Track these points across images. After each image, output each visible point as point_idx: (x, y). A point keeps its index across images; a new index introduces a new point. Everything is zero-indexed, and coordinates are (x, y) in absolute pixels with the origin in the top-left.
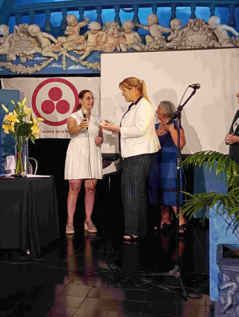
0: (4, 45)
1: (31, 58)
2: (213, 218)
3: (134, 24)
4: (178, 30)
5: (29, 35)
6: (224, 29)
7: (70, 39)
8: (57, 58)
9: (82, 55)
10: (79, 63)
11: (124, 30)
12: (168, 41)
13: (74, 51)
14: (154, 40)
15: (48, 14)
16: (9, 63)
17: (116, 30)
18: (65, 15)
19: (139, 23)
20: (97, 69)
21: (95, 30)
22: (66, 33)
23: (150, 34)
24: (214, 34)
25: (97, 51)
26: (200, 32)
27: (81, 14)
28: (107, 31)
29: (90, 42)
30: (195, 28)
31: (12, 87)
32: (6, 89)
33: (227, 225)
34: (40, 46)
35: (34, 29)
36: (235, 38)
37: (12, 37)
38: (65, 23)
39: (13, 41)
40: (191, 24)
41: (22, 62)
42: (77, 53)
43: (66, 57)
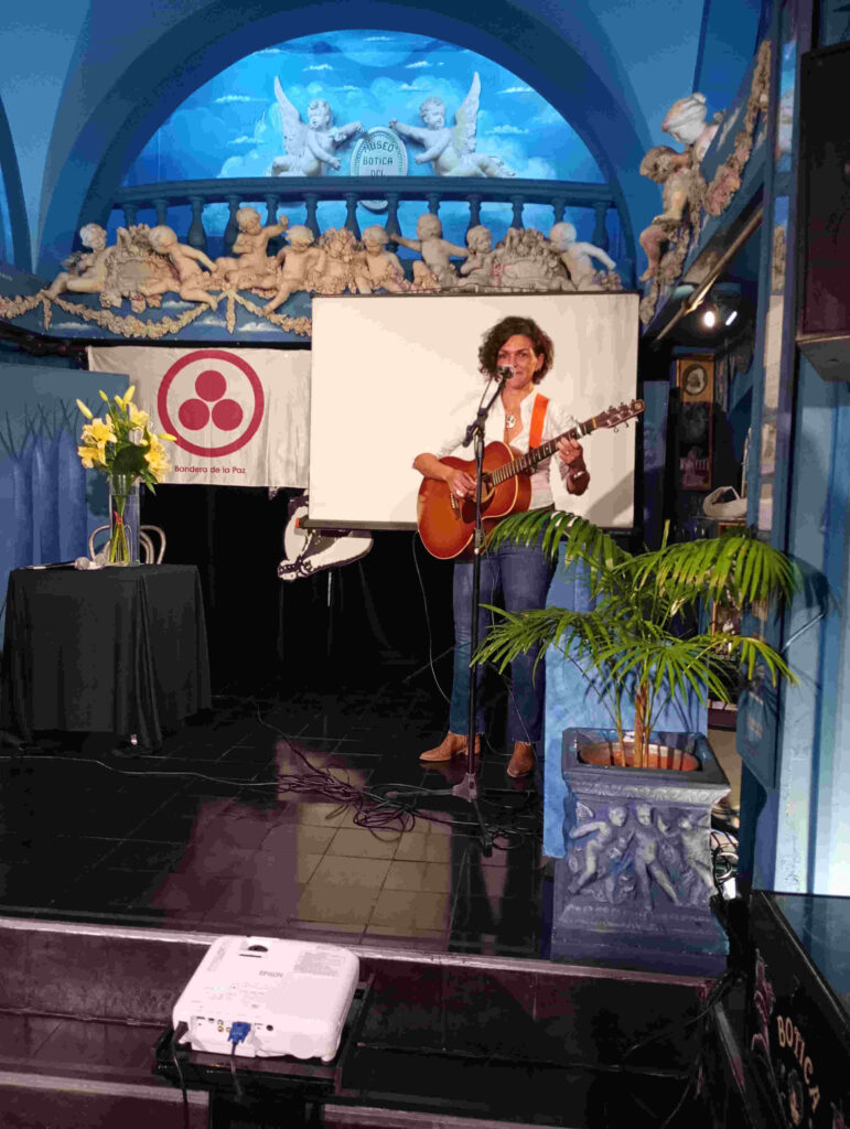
0: (93, 270)
1: (155, 303)
2: (555, 666)
3: (389, 234)
4: (484, 252)
5: (151, 251)
6: (584, 253)
7: (244, 262)
8: (214, 306)
9: (272, 299)
11: (365, 247)
12: (461, 276)
13: (254, 291)
14: (432, 273)
15: (196, 204)
16: (105, 313)
17: (348, 246)
18: (234, 209)
19: (400, 234)
20: (305, 333)
21: (301, 246)
22: (236, 249)
23: (423, 260)
24: (562, 264)
25: (304, 291)
26: (531, 258)
27: (272, 210)
28: (327, 248)
29: (289, 272)
30: (521, 248)
31: (111, 366)
32: (97, 370)
33: (586, 684)
34: (177, 275)
35: (162, 236)
36: (607, 274)
37: (113, 254)
38: (234, 228)
39: (115, 262)
40: (512, 239)
41: (136, 311)
42: (261, 294)
43: (236, 303)
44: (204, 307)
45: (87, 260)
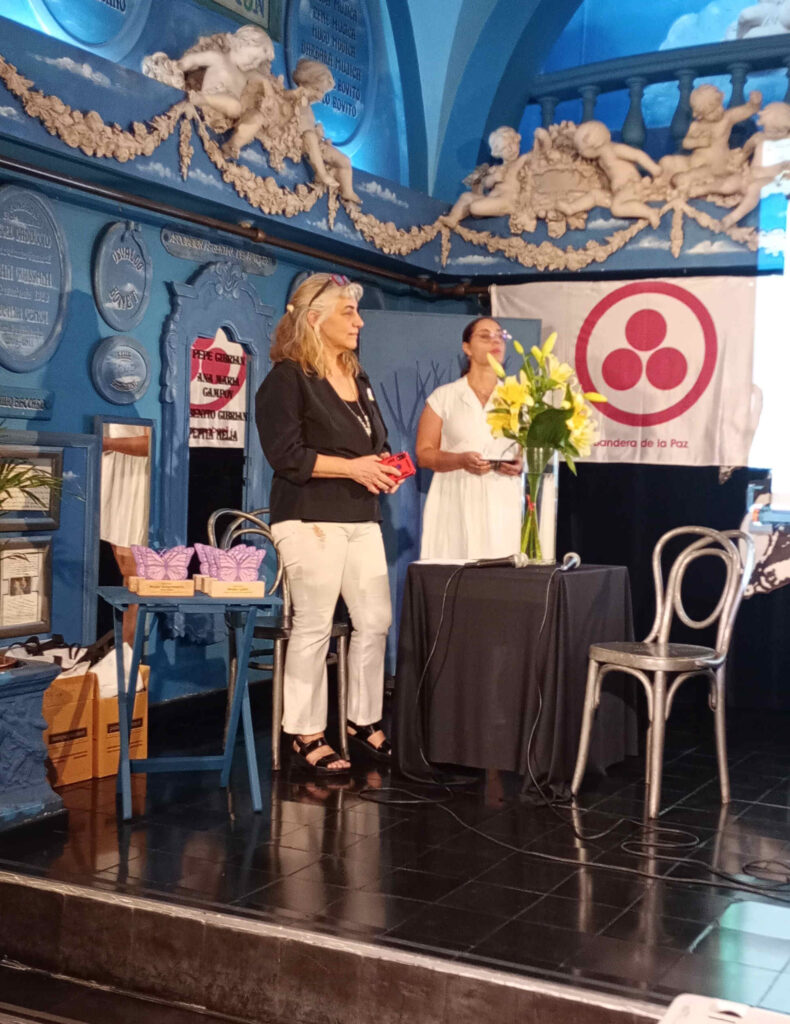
0: (502, 187)
1: (578, 223)
5: (577, 156)
7: (697, 160)
8: (655, 221)
9: (734, 208)
10: (722, 235)
15: (636, 88)
16: (514, 240)
18: (687, 90)
21: (779, 130)
22: (688, 143)
25: (779, 194)
27: (738, 84)
29: (760, 169)
31: (521, 310)
32: (503, 315)
34: (607, 186)
35: (592, 135)
37: (528, 163)
38: (685, 114)
39: (530, 173)
41: (553, 235)
42: (719, 202)
43: (685, 216)
44: (641, 224)
45: (496, 173)
